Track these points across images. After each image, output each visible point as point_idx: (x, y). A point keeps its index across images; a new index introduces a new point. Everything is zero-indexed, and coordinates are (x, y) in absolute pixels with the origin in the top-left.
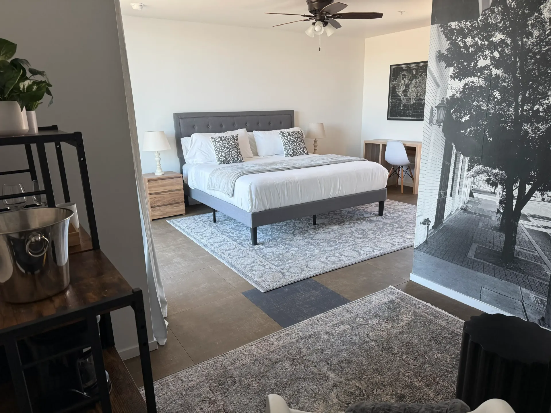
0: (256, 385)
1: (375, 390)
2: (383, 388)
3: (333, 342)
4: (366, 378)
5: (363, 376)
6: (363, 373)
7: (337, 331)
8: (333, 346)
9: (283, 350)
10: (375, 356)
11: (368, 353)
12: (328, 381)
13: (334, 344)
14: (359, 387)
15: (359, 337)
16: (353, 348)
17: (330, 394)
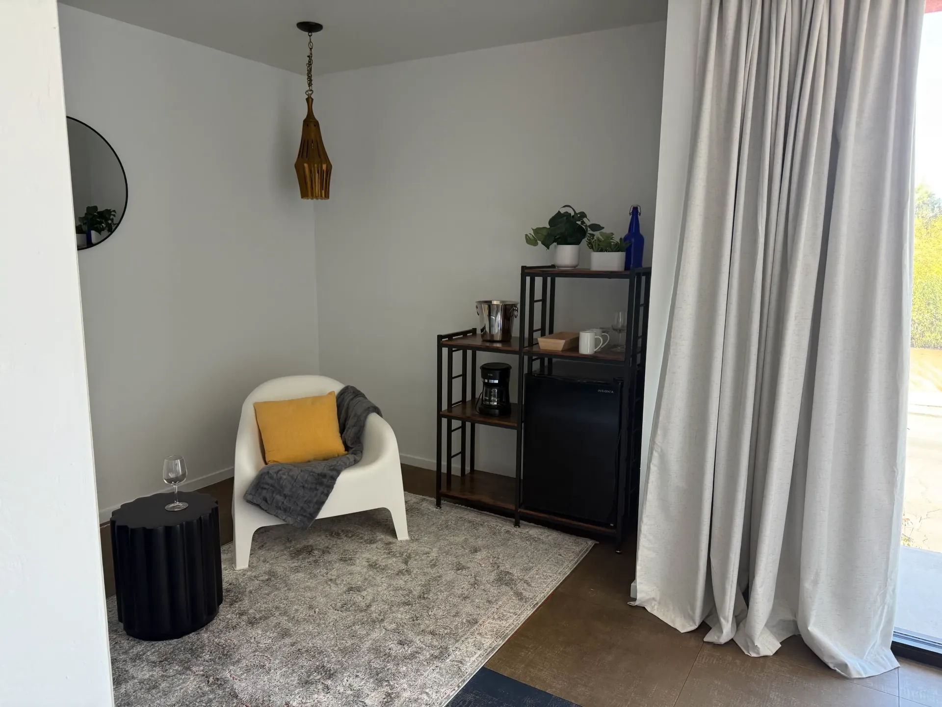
0: (463, 585)
1: (317, 612)
2: (306, 618)
3: (388, 662)
4: (329, 623)
5: (333, 624)
6: (334, 628)
7: (386, 685)
8: (385, 655)
9: (460, 631)
10: (315, 656)
11: (326, 659)
12: (380, 609)
13: (385, 659)
14: (338, 611)
15: (344, 684)
16: (353, 660)
17: (372, 598)
